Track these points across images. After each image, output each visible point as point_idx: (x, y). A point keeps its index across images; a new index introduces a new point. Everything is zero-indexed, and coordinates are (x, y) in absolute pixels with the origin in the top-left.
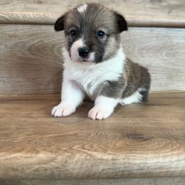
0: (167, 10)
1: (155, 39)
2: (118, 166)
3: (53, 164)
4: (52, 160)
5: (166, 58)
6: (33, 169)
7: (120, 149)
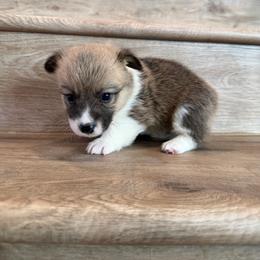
0: (232, 24)
1: (213, 59)
2: (149, 225)
3: (51, 219)
4: (51, 213)
5: (228, 86)
6: (20, 225)
7: (153, 202)
